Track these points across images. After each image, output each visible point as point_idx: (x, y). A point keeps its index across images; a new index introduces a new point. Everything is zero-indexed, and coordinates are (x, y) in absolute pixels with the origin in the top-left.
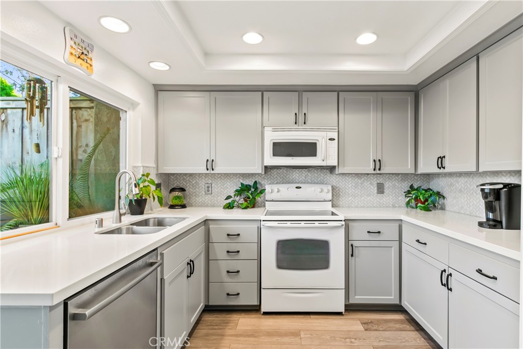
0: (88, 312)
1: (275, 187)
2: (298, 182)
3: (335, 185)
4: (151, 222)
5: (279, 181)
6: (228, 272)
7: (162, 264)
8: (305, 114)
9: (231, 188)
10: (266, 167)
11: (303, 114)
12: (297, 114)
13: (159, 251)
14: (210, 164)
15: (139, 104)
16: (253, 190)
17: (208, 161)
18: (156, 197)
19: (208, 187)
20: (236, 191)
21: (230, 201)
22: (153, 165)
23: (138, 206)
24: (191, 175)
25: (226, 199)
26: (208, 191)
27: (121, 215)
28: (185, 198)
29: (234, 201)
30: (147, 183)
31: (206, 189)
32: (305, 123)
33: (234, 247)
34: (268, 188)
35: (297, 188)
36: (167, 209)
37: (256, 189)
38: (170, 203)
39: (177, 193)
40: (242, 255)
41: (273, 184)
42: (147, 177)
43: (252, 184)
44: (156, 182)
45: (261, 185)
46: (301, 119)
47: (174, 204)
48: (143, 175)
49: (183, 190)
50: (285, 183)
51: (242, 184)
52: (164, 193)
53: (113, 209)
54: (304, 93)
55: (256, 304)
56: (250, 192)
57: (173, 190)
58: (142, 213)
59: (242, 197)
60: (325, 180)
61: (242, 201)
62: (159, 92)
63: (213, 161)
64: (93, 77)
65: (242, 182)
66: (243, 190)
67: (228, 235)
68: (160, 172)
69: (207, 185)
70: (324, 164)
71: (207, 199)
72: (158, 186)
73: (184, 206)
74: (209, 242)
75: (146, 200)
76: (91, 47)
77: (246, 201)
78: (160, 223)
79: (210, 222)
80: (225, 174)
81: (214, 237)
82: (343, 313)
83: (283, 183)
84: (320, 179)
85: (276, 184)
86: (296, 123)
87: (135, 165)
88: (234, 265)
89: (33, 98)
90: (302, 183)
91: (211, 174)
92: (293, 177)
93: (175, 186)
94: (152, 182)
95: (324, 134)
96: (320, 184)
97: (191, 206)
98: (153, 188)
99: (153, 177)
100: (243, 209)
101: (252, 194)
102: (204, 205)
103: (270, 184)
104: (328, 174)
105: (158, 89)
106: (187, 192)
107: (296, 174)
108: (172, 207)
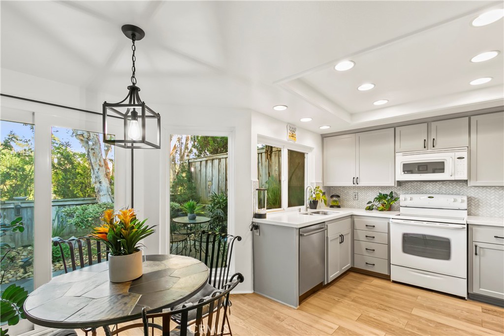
0: (305, 234)
1: (408, 197)
2: (431, 192)
3: (474, 196)
4: (321, 213)
5: (413, 192)
6: (367, 249)
7: (327, 229)
8: (434, 139)
9: (372, 196)
10: (398, 182)
11: (432, 140)
12: (426, 140)
13: (326, 223)
14: (356, 180)
15: (313, 148)
16: (389, 198)
17: (354, 178)
18: (323, 200)
19: (355, 195)
20: (376, 198)
21: (370, 205)
22: (321, 181)
23: (314, 204)
24: (344, 187)
25: (368, 203)
26: (355, 198)
27: (307, 208)
28: (339, 202)
29: (373, 205)
30: (318, 192)
31: (354, 196)
32: (434, 146)
33: (370, 234)
34: (402, 197)
35: (429, 197)
36: (329, 208)
37: (392, 197)
38: (331, 204)
39: (335, 199)
40: (376, 240)
41: (408, 194)
42: (318, 188)
43: (388, 193)
44: (323, 191)
45: (397, 195)
46: (430, 143)
47: (333, 205)
48: (316, 188)
49: (338, 196)
50: (419, 194)
51: (380, 193)
52: (327, 198)
53: (304, 205)
54: (432, 123)
55: (387, 274)
56: (387, 199)
57: (332, 197)
58: (316, 208)
59: (381, 202)
60: (461, 192)
61: (380, 206)
62: (324, 138)
63: (357, 178)
64: (296, 142)
65: (380, 192)
66: (381, 198)
67: (367, 226)
68: (325, 185)
69: (354, 194)
70: (452, 178)
71: (355, 203)
72: (324, 194)
73: (339, 207)
74: (354, 229)
75: (318, 201)
76: (295, 129)
77: (383, 205)
78: (325, 214)
79: (354, 217)
80: (367, 187)
81: (357, 226)
82: (466, 299)
83: (417, 194)
84: (455, 191)
85: (411, 194)
86: (425, 147)
87: (312, 182)
88: (371, 246)
89: (268, 151)
90: (435, 194)
91: (357, 187)
92: (427, 189)
93: (333, 194)
94: (321, 191)
95: (452, 154)
96: (455, 194)
97: (344, 207)
98: (321, 194)
99: (321, 188)
100: (380, 211)
101: (388, 201)
102: (352, 207)
103: (405, 194)
104: (464, 186)
105: (324, 137)
106: (341, 197)
107: (429, 187)
108: (332, 207)
